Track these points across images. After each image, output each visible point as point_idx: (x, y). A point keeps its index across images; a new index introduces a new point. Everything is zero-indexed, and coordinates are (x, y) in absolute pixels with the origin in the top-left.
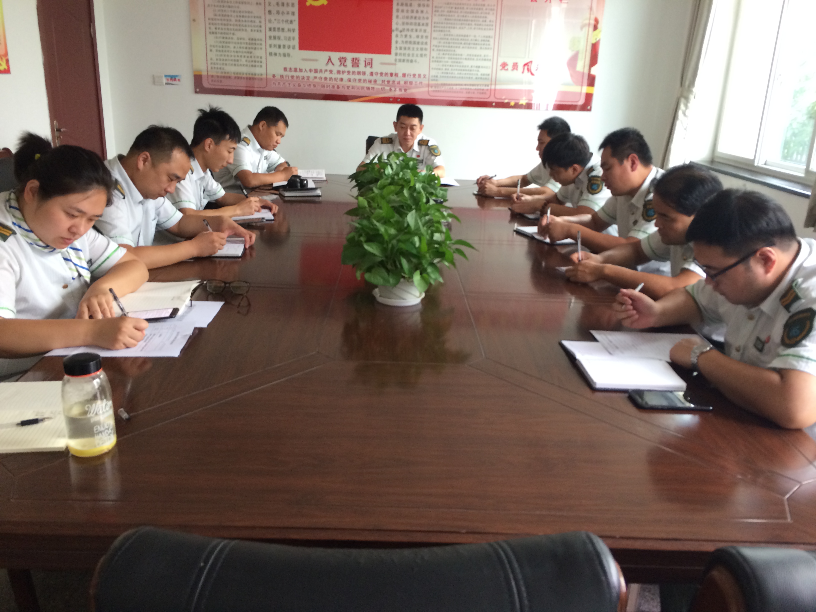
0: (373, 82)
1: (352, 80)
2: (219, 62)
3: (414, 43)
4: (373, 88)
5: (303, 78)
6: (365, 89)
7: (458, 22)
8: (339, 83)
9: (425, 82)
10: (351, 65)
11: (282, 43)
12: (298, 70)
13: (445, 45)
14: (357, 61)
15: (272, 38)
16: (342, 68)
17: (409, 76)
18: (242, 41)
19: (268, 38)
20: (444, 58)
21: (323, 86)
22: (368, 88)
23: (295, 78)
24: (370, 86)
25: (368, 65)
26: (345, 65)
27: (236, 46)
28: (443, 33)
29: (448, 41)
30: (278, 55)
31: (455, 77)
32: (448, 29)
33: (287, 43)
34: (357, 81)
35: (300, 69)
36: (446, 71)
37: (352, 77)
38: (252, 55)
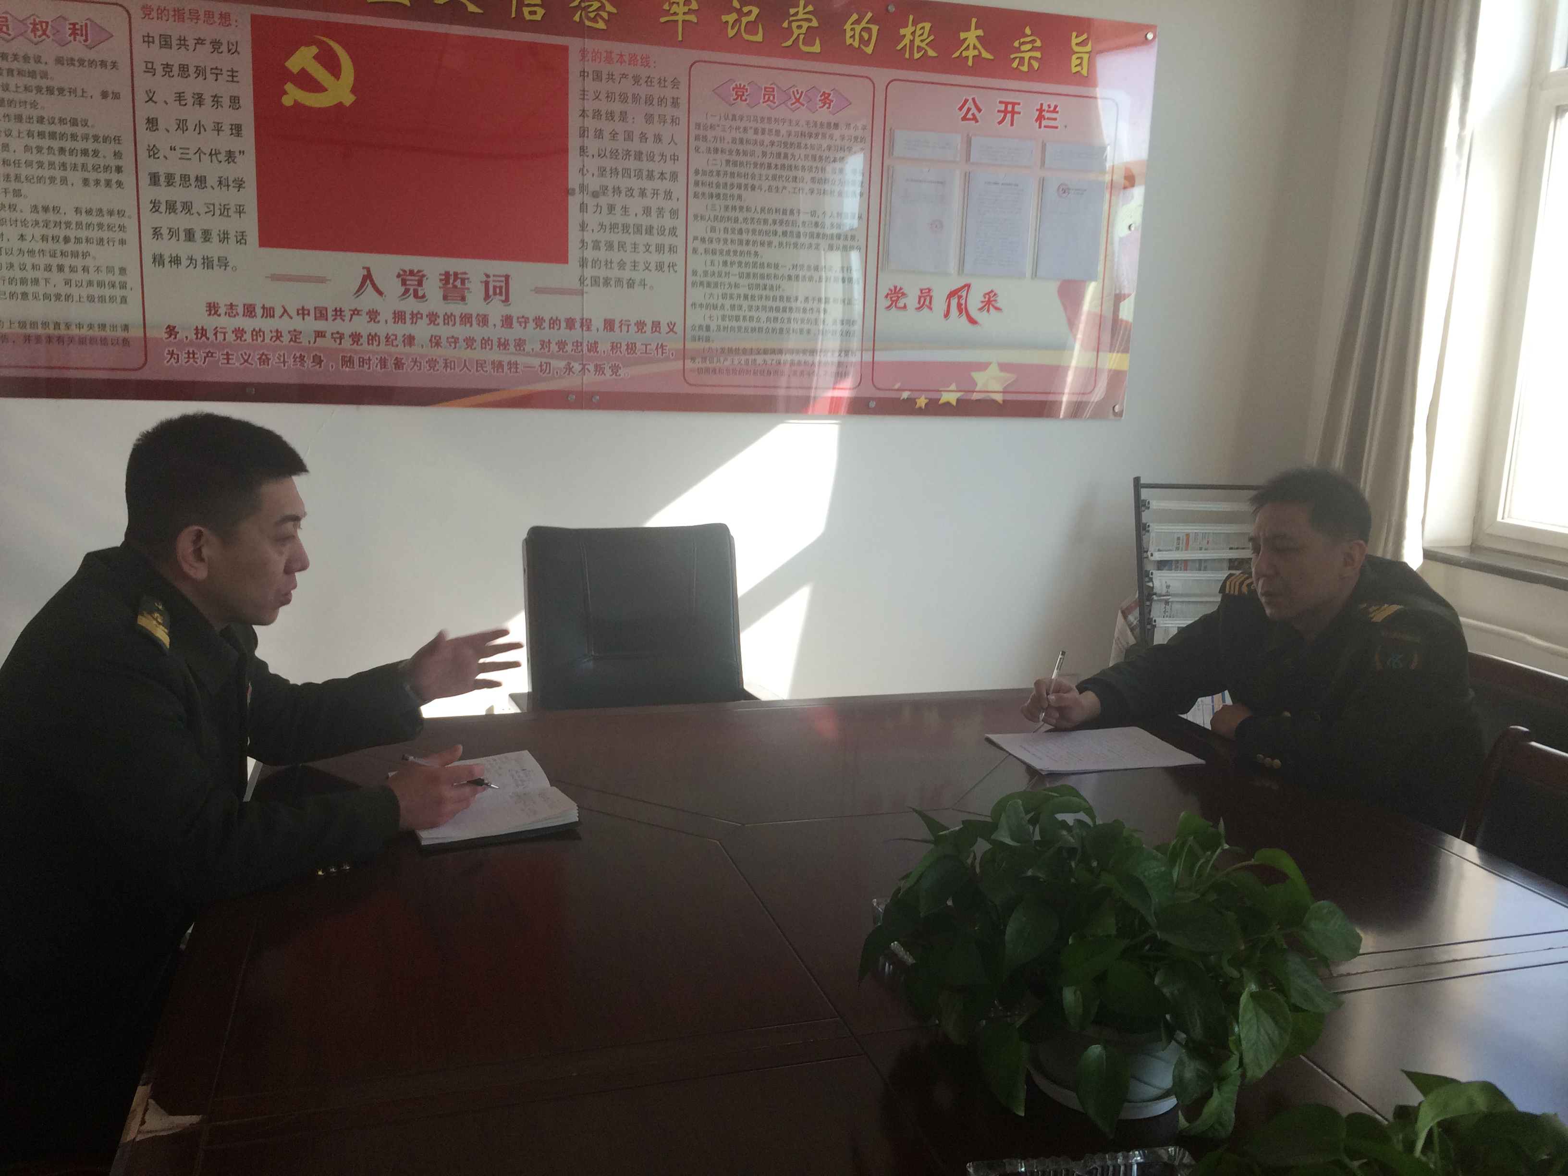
0: (512, 348)
1: (443, 340)
3: (638, 229)
4: (513, 365)
5: (278, 335)
6: (489, 367)
7: (764, 172)
8: (401, 349)
9: (674, 344)
10: (439, 293)
11: (198, 224)
12: (259, 311)
13: (729, 236)
14: (458, 283)
15: (163, 208)
16: (410, 305)
17: (624, 328)
18: (51, 217)
19: (146, 206)
20: (727, 274)
21: (348, 361)
22: (498, 365)
23: (248, 337)
24: (505, 358)
25: (495, 293)
26: (420, 294)
27: (28, 232)
28: (722, 203)
29: (737, 226)
30: (185, 262)
31: (760, 329)
32: (736, 192)
33: (217, 224)
34: (462, 344)
35: (263, 307)
36: (735, 313)
37: (444, 331)
38: (89, 262)
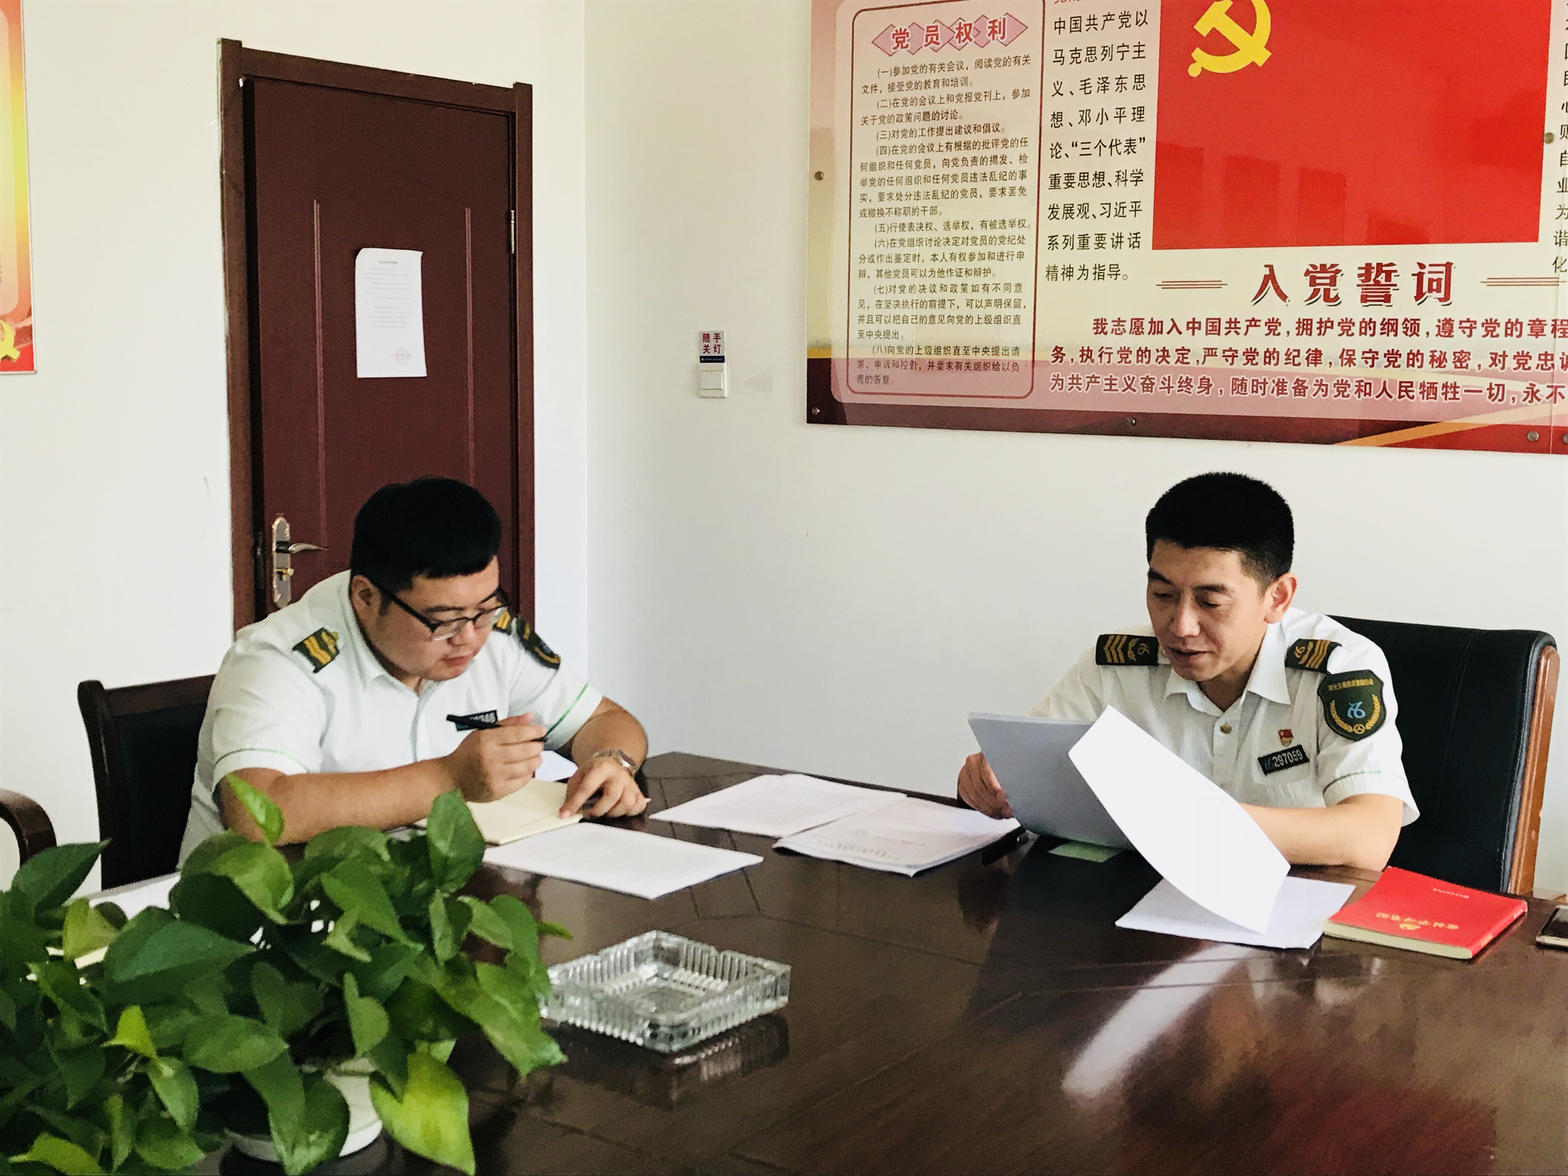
0: (1450, 365)
1: (1358, 355)
2: (884, 312)
4: (1451, 389)
5: (1165, 355)
6: (1416, 392)
8: (1305, 370)
10: (1359, 292)
11: (1090, 227)
12: (1147, 327)
14: (1382, 278)
15: (1060, 213)
16: (1320, 310)
18: (960, 233)
19: (1045, 212)
21: (1240, 385)
22: (1429, 389)
23: (1133, 358)
24: (1439, 377)
25: (1430, 290)
26: (1332, 295)
27: (939, 251)
30: (1077, 273)
33: (1111, 226)
34: (1382, 360)
35: (1152, 322)
37: (1359, 343)
38: (989, 280)
